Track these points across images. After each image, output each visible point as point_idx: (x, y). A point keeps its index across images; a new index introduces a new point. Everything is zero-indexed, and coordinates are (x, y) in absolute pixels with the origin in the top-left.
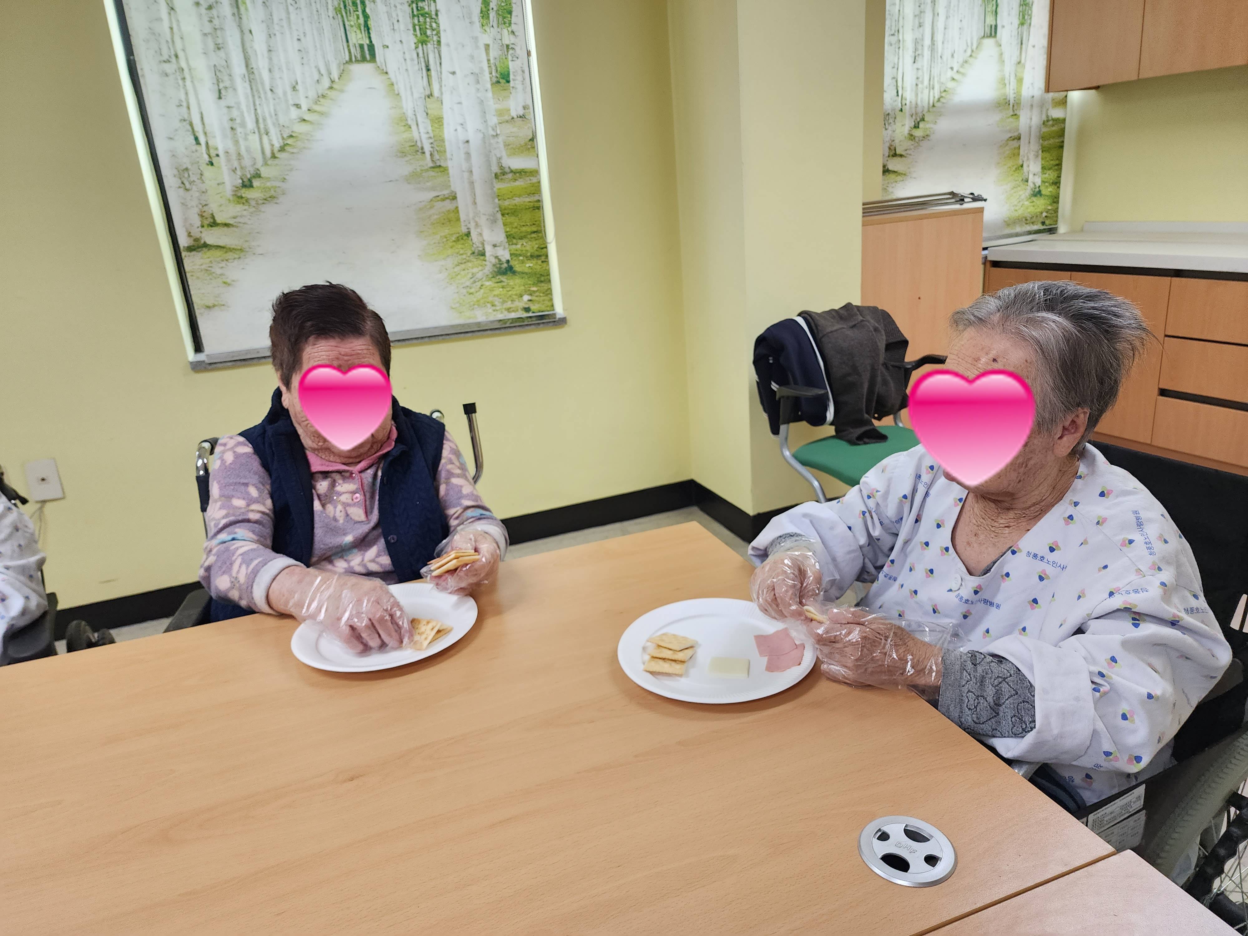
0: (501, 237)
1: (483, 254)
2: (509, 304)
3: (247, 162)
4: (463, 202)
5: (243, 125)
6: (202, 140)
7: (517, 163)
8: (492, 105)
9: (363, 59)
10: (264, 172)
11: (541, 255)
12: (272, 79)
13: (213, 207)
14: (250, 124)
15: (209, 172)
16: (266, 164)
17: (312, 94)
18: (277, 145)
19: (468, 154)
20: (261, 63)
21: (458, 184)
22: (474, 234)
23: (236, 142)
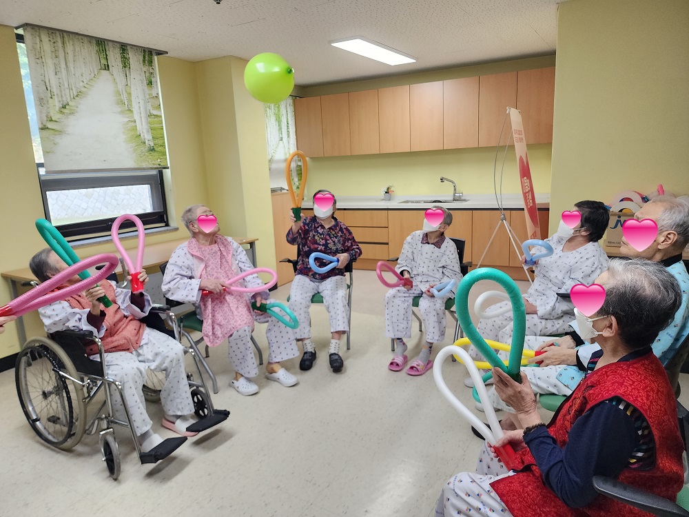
0: (151, 138)
2: (154, 162)
9: (105, 69)
10: (70, 104)
11: (163, 146)
18: (75, 94)
19: (139, 107)
22: (142, 135)
23: (61, 91)
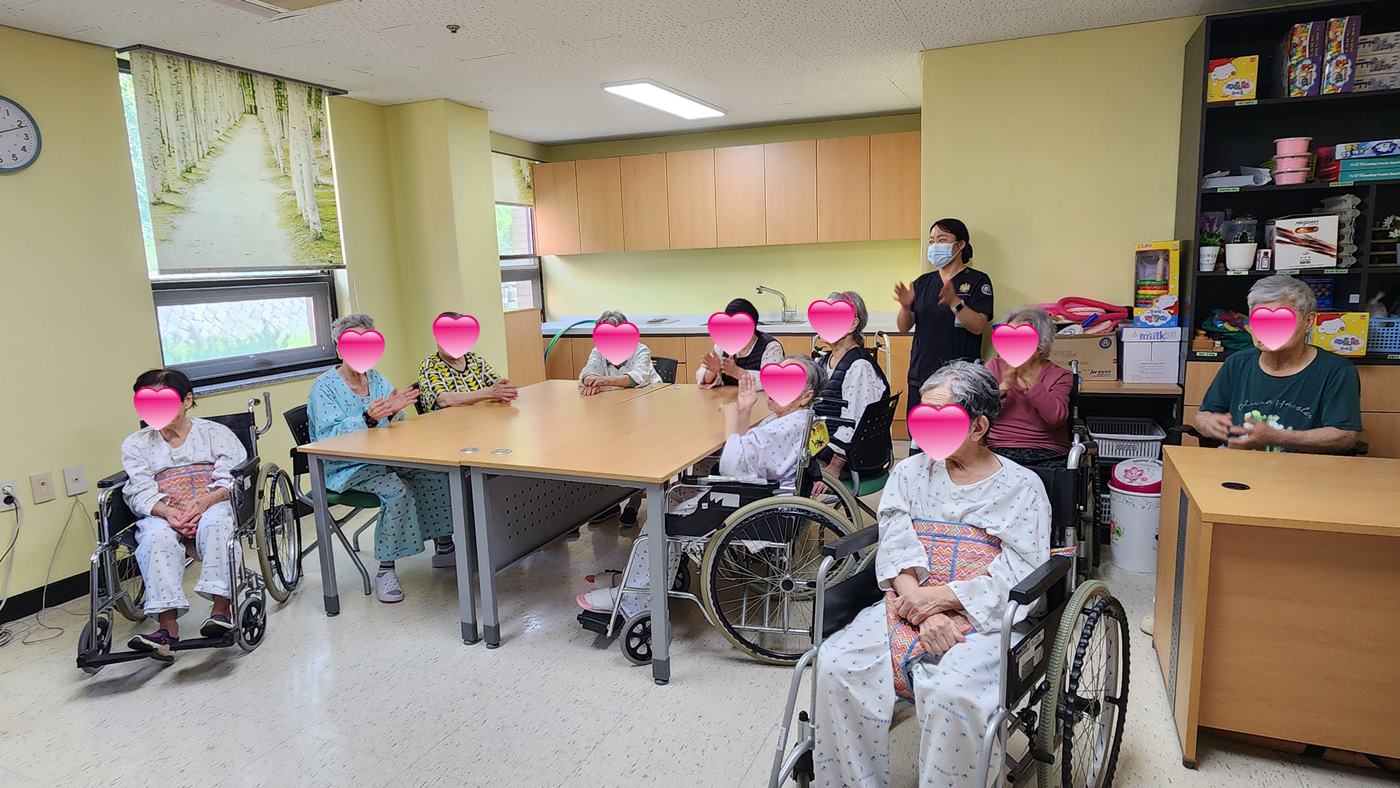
1: (309, 227)
3: (189, 158)
4: (299, 197)
5: (188, 137)
6: (166, 142)
7: (324, 180)
8: (313, 147)
12: (205, 115)
13: (169, 181)
14: (193, 138)
15: (168, 160)
16: (199, 161)
17: (226, 127)
20: (200, 105)
21: (296, 186)
